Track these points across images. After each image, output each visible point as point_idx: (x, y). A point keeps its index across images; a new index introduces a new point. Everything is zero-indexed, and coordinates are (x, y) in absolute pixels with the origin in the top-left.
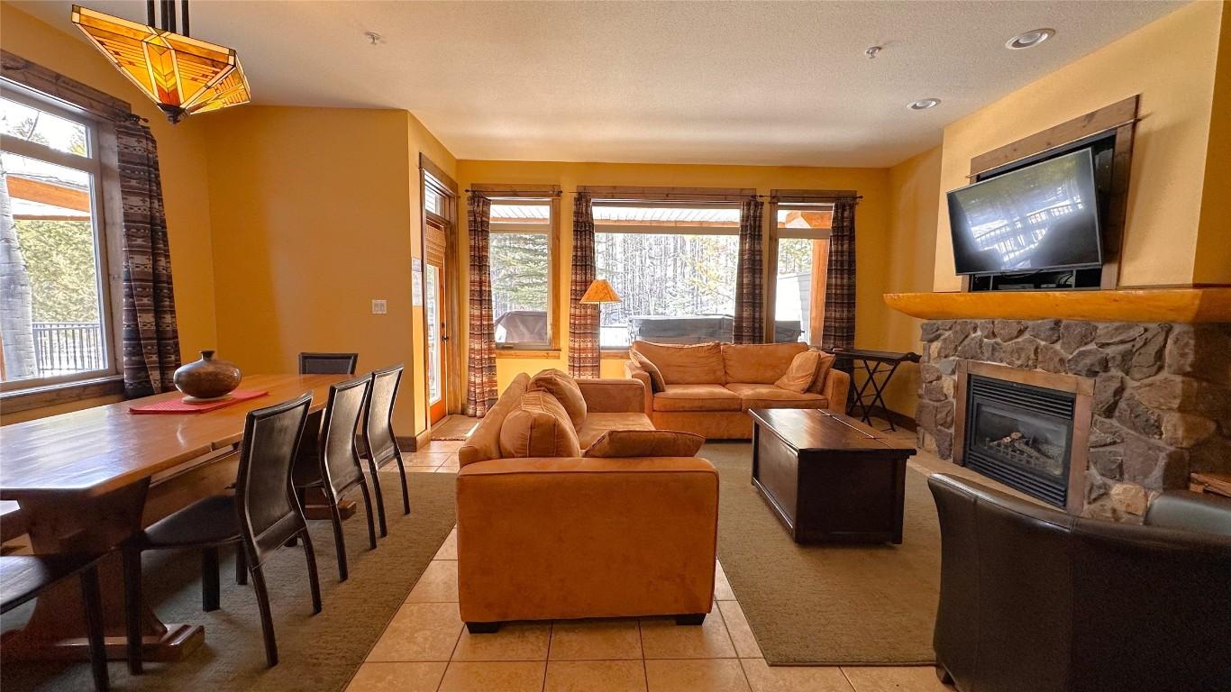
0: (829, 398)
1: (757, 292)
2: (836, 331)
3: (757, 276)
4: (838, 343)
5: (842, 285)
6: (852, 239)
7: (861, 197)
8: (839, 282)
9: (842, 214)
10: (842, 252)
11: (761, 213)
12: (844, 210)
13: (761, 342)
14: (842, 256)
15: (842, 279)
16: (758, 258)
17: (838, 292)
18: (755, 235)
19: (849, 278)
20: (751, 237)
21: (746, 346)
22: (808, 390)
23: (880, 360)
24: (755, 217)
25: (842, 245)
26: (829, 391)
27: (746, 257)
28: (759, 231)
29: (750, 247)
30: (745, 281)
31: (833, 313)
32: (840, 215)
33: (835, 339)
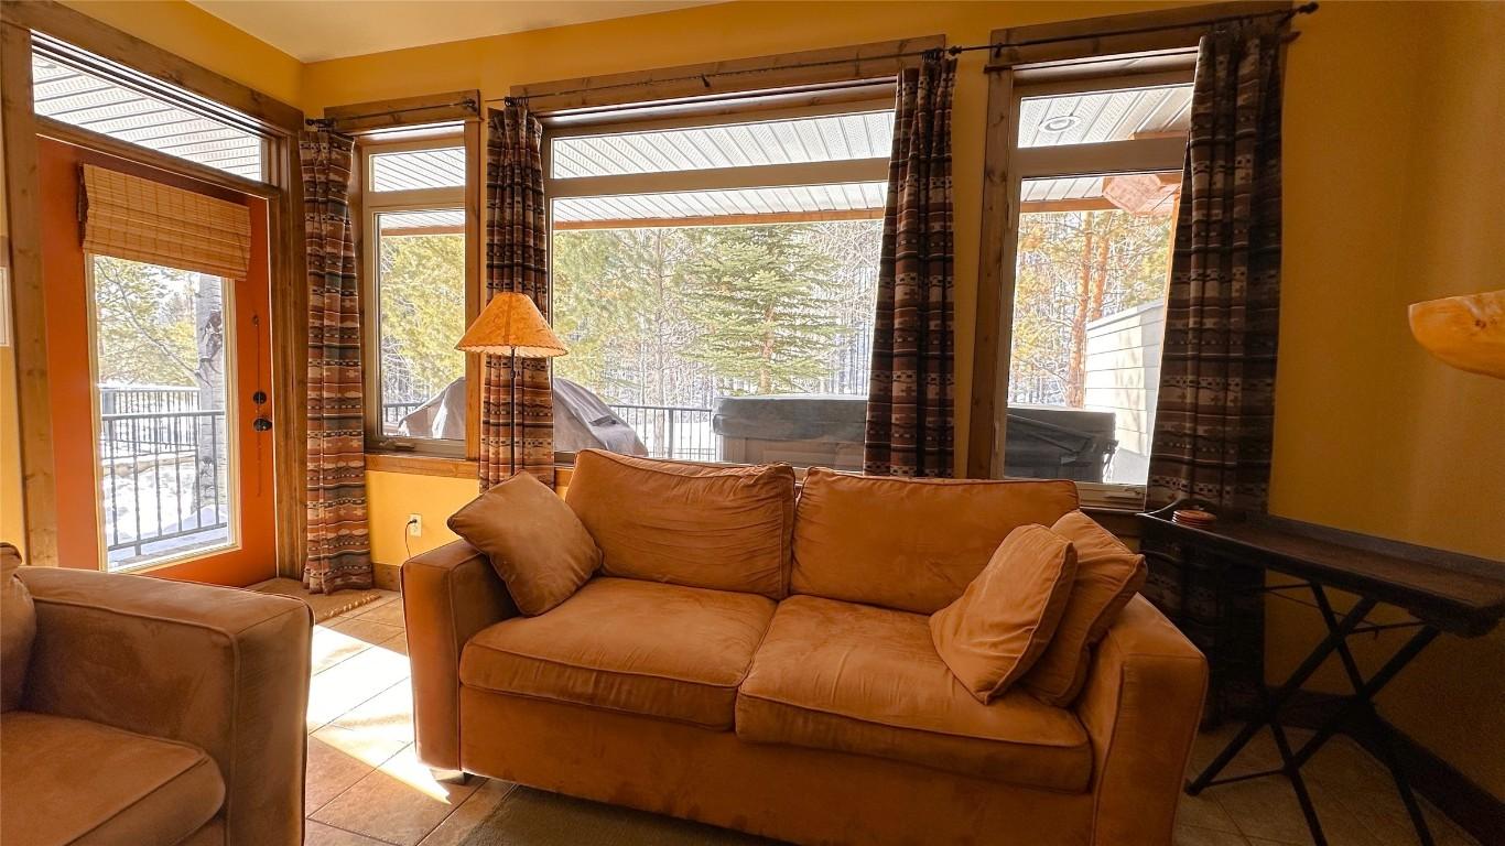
0: (1103, 740)
1: (933, 325)
2: (1195, 451)
3: (935, 279)
4: (1206, 490)
5: (1225, 307)
6: (1268, 148)
7: (1312, 8)
8: (1212, 290)
9: (1233, 69)
10: (1229, 197)
11: (946, 95)
12: (1238, 55)
13: (944, 467)
14: (1228, 207)
15: (1225, 280)
16: (937, 227)
17: (1209, 323)
18: (927, 162)
19: (1254, 282)
20: (916, 169)
21: (899, 479)
22: (1002, 692)
23: (1374, 591)
24: (929, 109)
25: (1230, 172)
26: (1104, 714)
27: (901, 227)
28: (941, 151)
29: (915, 195)
30: (899, 293)
31: (1189, 392)
32: (1222, 73)
33: (1192, 477)
